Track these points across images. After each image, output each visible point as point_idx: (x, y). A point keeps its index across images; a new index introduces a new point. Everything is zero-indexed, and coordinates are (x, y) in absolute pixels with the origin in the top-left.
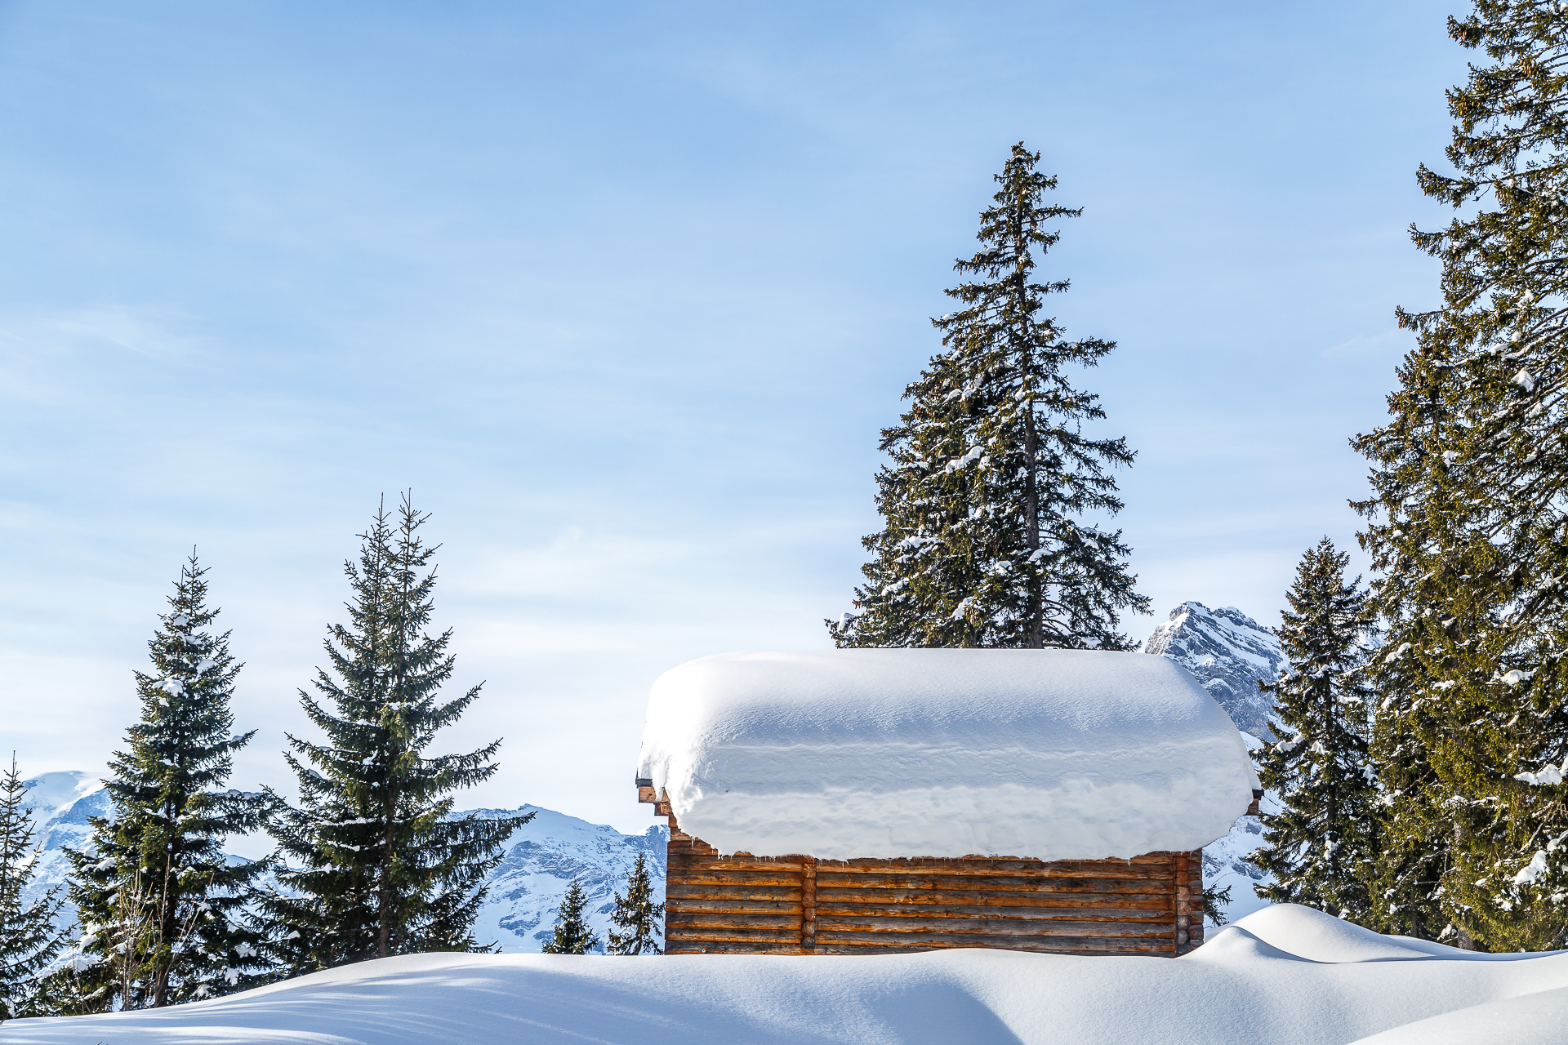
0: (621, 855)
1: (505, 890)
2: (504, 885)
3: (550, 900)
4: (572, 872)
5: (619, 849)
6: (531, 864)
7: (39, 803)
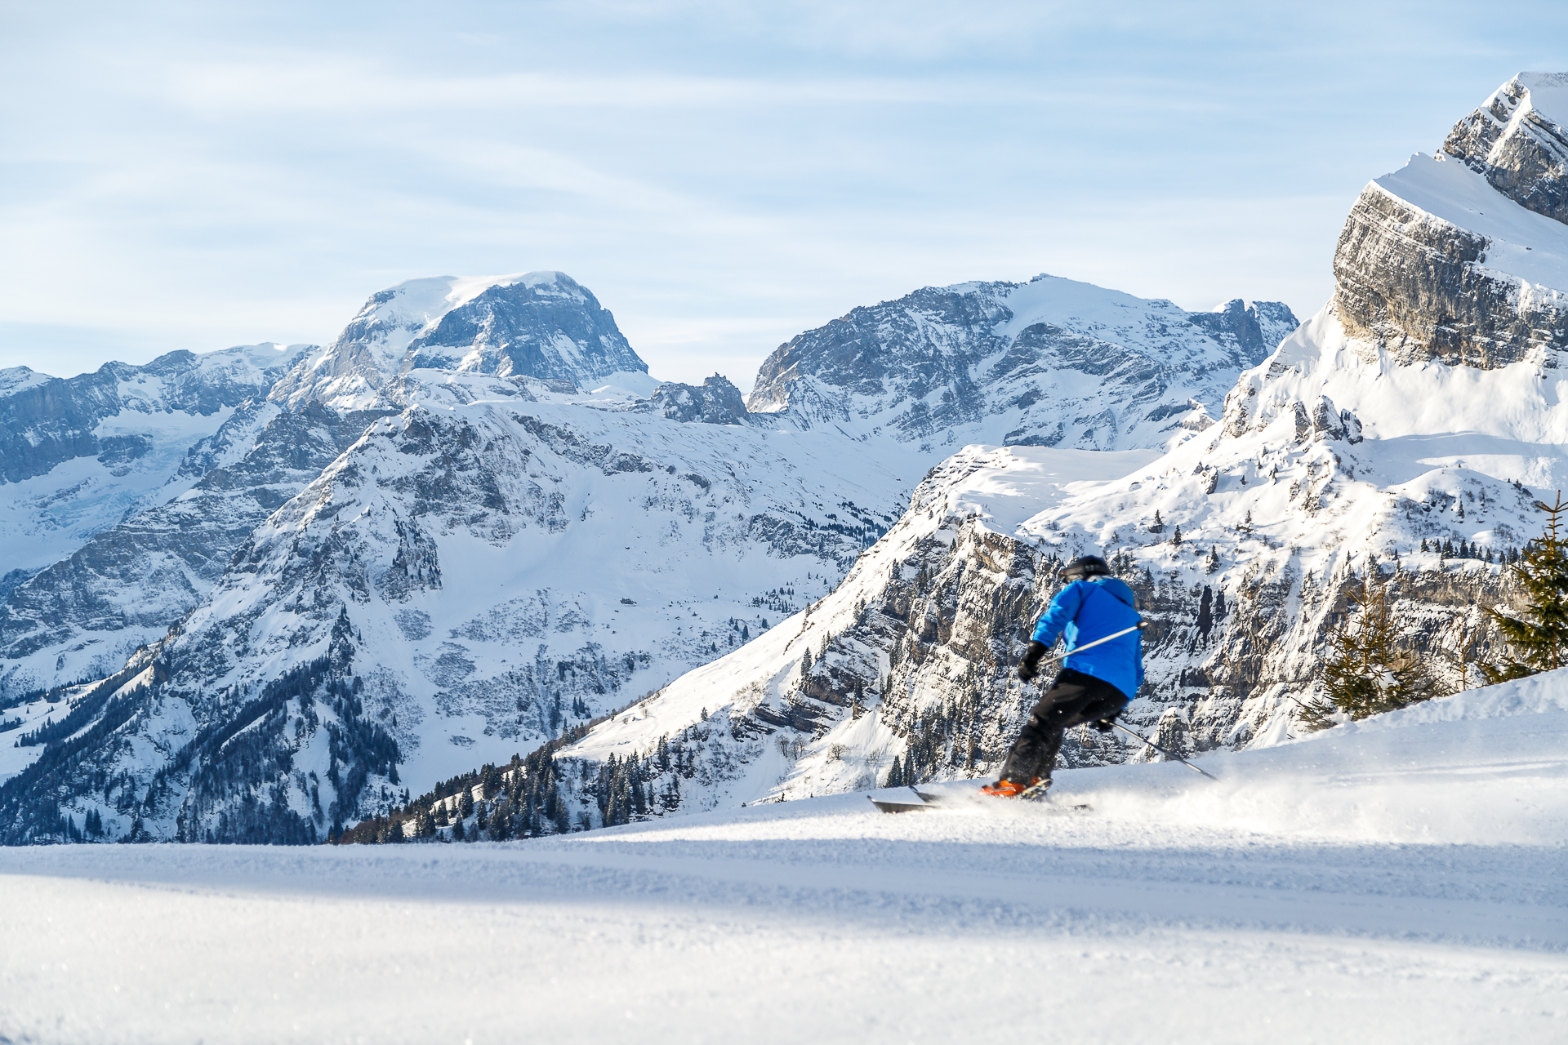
0: (1182, 339)
1: (1011, 394)
2: (1009, 387)
3: (1077, 406)
4: (1108, 364)
5: (1181, 331)
6: (1048, 357)
7: (399, 321)
